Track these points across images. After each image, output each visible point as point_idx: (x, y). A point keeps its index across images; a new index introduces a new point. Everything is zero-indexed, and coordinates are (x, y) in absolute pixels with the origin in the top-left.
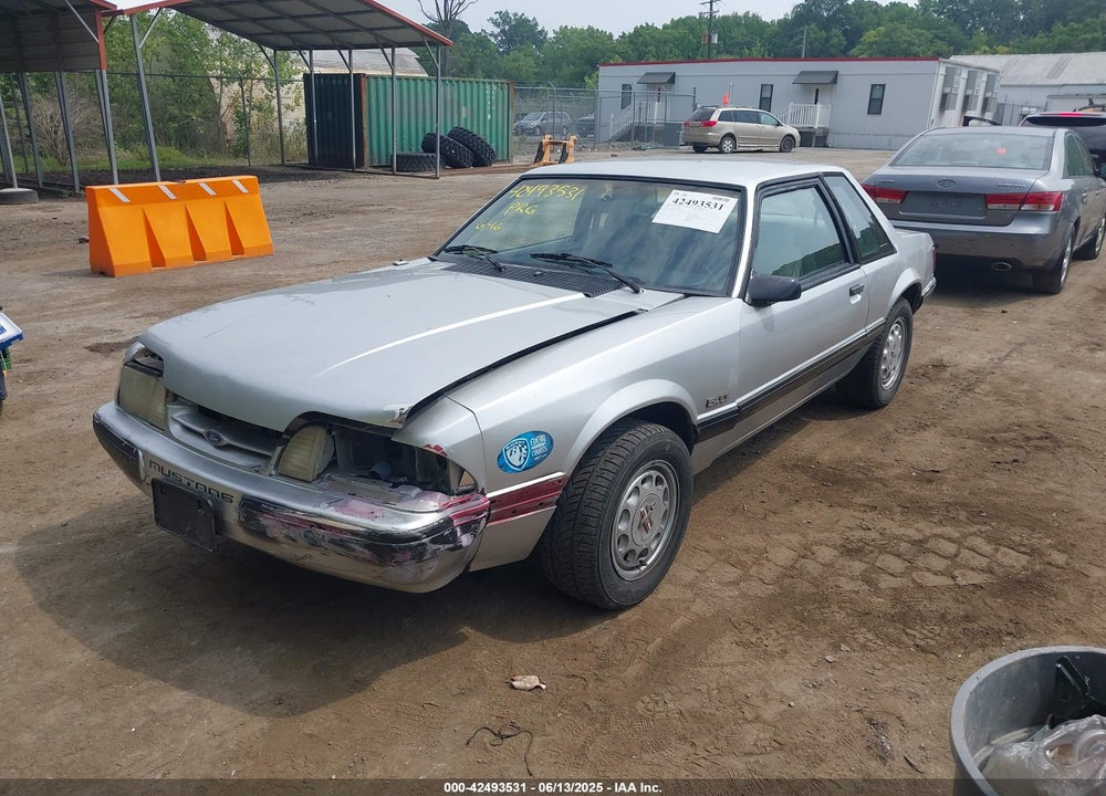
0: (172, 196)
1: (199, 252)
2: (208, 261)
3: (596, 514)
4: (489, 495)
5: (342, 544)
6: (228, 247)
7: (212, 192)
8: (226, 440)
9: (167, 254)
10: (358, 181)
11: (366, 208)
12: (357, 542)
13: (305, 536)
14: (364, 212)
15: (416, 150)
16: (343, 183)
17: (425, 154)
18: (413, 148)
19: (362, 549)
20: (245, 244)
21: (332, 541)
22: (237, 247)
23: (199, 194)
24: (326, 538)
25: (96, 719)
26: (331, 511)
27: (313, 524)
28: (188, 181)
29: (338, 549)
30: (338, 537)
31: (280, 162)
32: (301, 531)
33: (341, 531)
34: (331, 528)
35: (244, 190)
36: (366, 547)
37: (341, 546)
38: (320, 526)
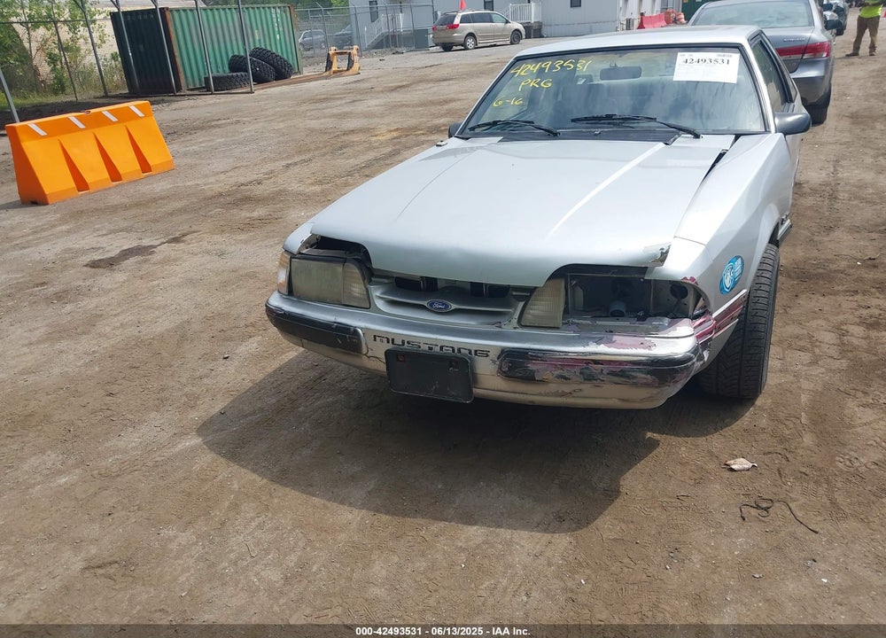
0: (81, 126)
1: (115, 174)
2: (124, 181)
3: (763, 321)
4: (715, 315)
5: (622, 374)
6: (138, 167)
7: (114, 119)
8: (454, 306)
9: (89, 179)
10: (186, 103)
11: (216, 123)
12: (640, 371)
13: (581, 373)
14: (218, 126)
15: (225, 71)
16: (175, 105)
17: (234, 74)
18: (221, 70)
19: (643, 376)
20: (151, 163)
21: (612, 373)
22: (145, 166)
23: (104, 121)
24: (605, 372)
25: (422, 564)
26: (602, 348)
27: (588, 362)
28: (93, 111)
29: (616, 379)
30: (618, 368)
31: (102, 94)
32: (577, 370)
33: (621, 363)
34: (610, 362)
35: (141, 114)
36: (649, 373)
37: (621, 376)
38: (596, 362)
